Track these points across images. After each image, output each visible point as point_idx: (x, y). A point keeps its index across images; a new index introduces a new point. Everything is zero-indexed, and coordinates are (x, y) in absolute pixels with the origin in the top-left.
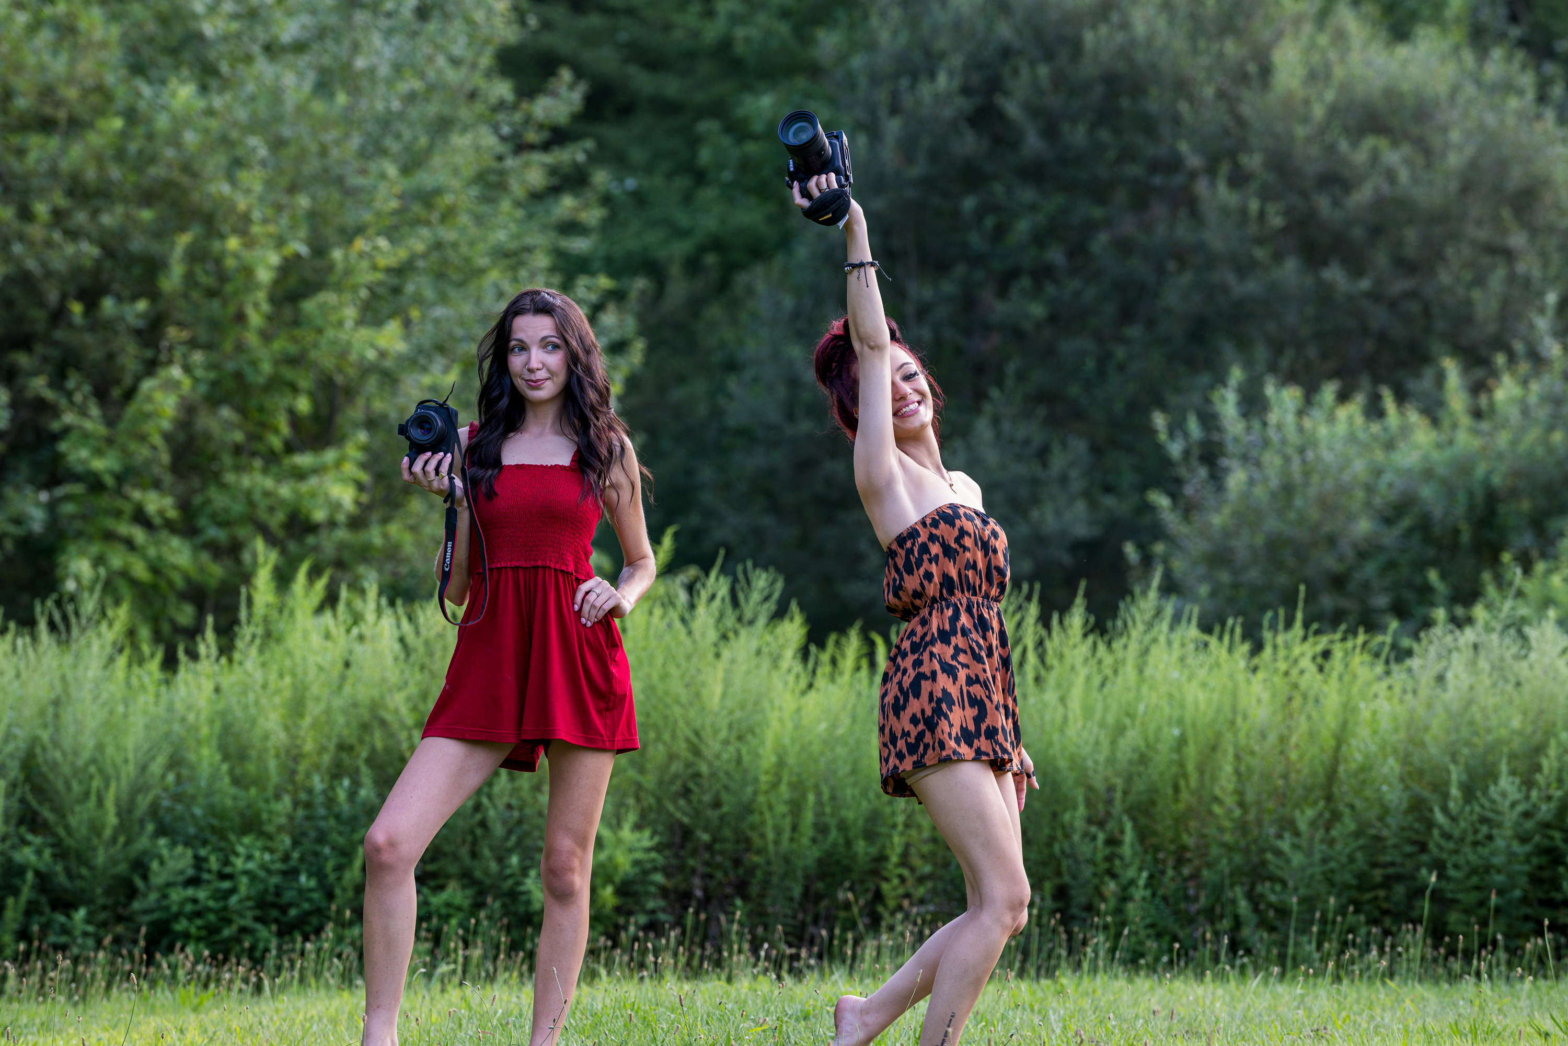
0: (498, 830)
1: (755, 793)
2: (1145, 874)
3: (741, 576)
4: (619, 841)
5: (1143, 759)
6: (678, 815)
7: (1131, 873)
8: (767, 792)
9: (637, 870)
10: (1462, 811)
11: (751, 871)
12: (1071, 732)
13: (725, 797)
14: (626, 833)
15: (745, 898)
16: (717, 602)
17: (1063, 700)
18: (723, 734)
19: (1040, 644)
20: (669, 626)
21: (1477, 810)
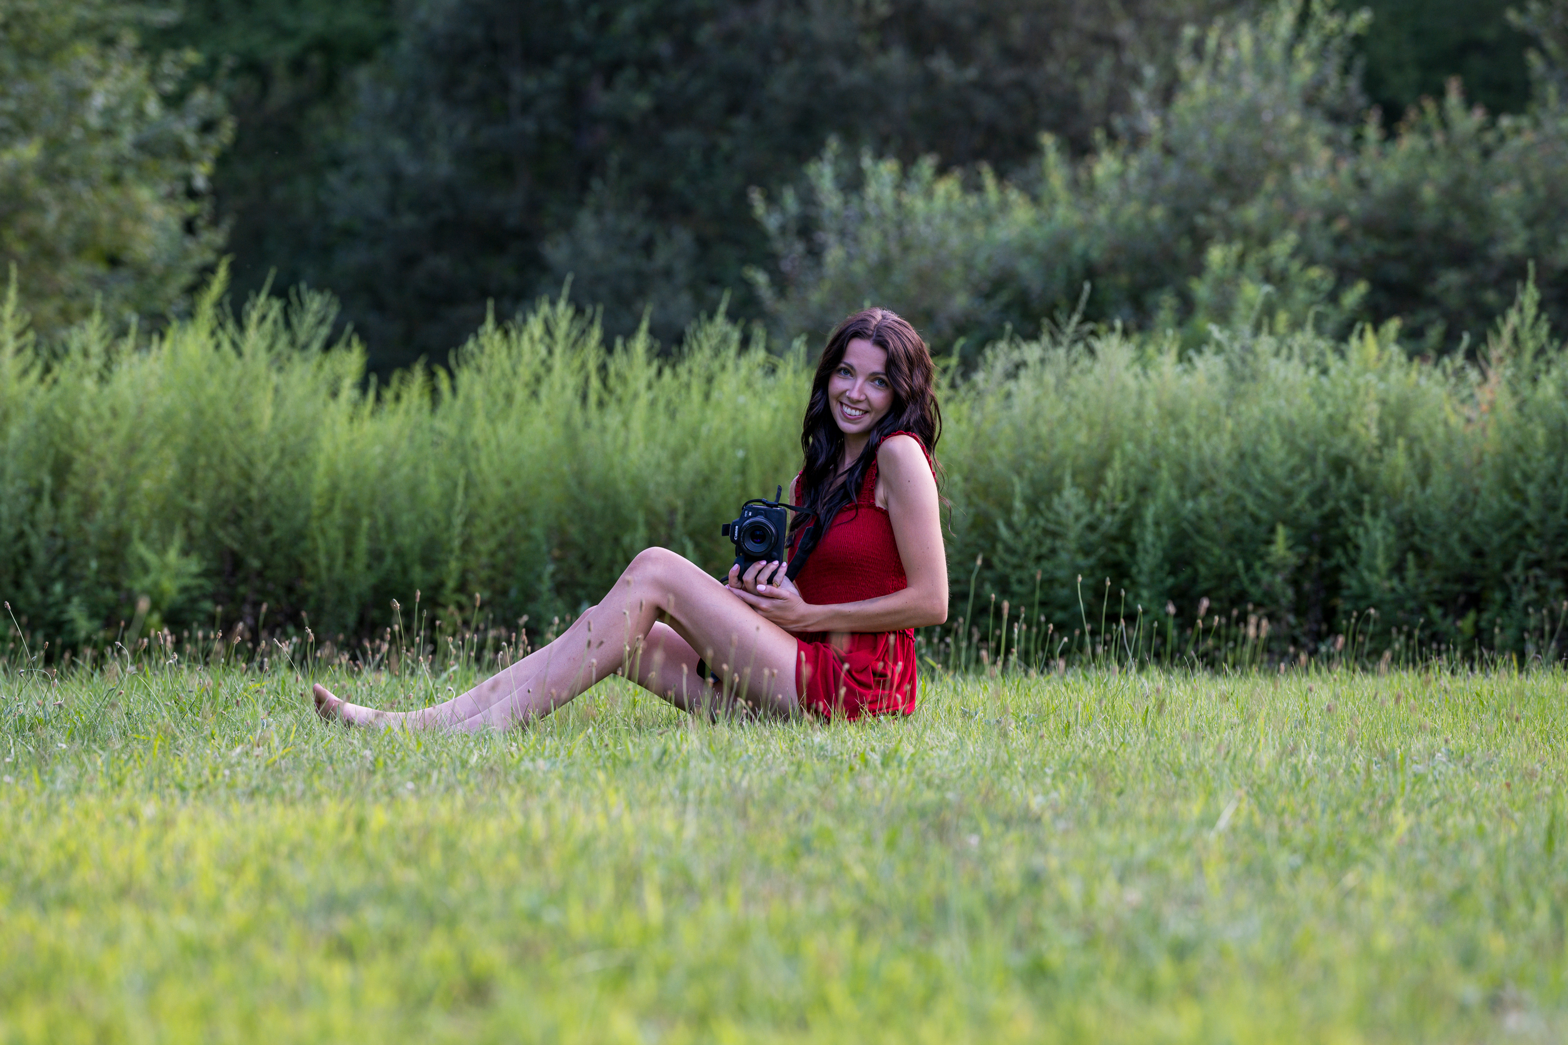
0: (41, 558)
1: (308, 518)
3: (294, 299)
4: (165, 567)
5: (707, 481)
6: (228, 541)
8: (320, 517)
9: (185, 596)
10: (1026, 524)
11: (304, 599)
12: (633, 454)
13: (275, 521)
14: (172, 556)
16: (268, 324)
17: (625, 424)
18: (275, 456)
19: (603, 368)
20: (218, 346)
21: (1042, 522)
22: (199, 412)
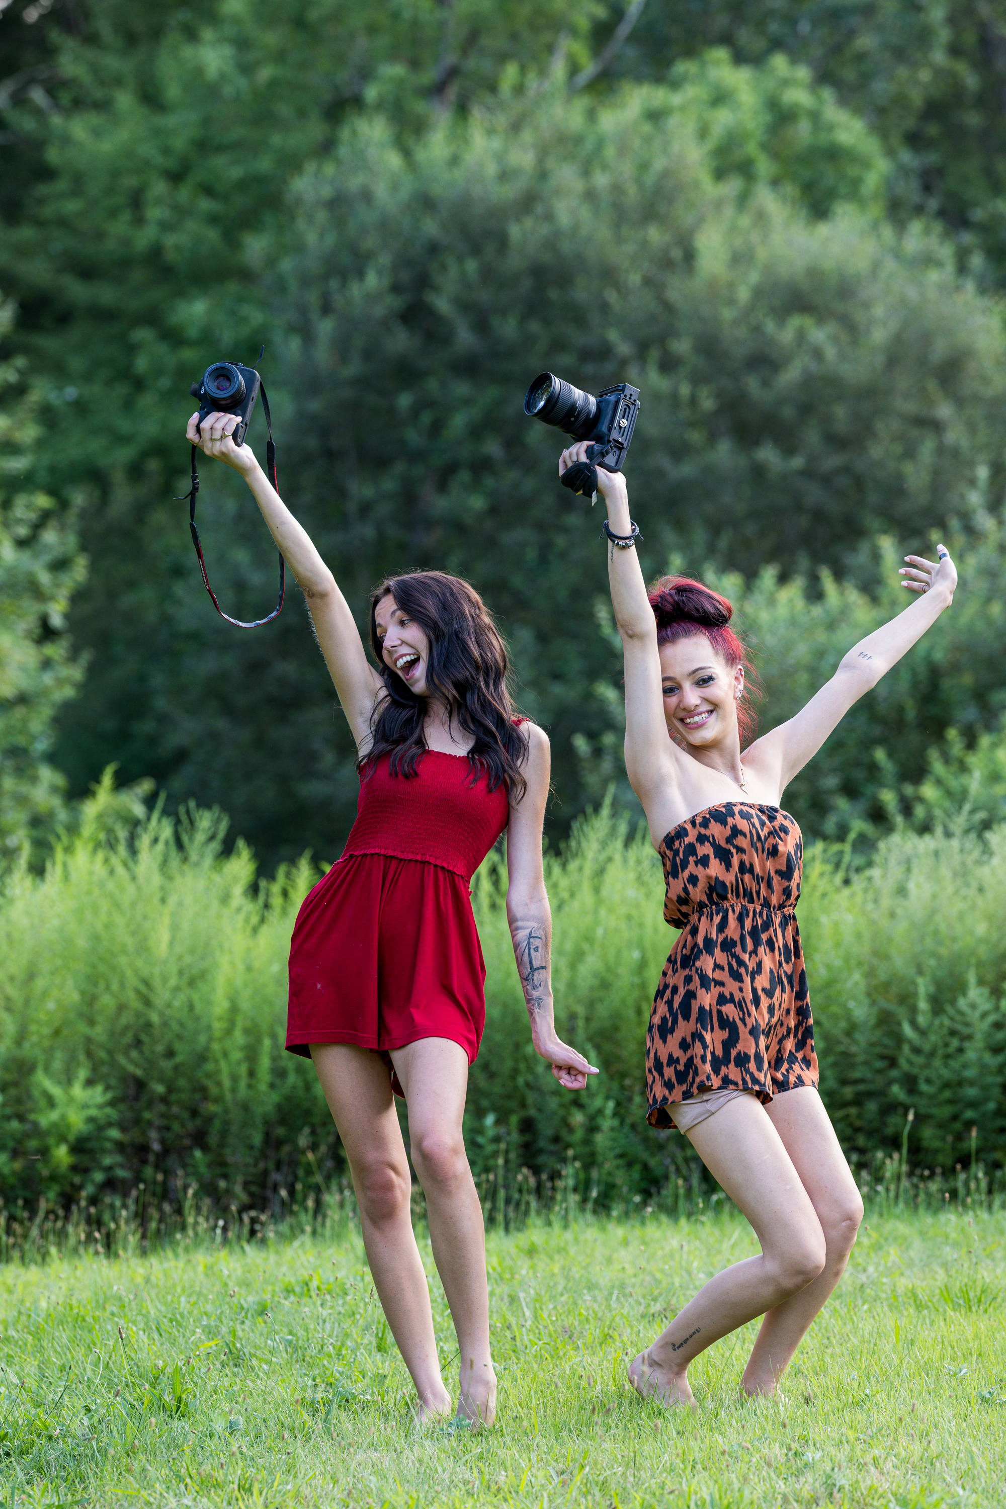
1: (210, 1039)
2: (611, 1105)
3: (184, 817)
4: (71, 1100)
5: (605, 985)
6: (131, 1068)
7: (598, 1102)
8: (221, 1040)
9: (91, 1127)
10: (931, 1025)
11: (210, 1119)
13: (178, 1046)
14: (78, 1091)
15: (205, 1148)
16: (160, 846)
18: (173, 981)
20: (112, 872)
21: (947, 1022)
22: (96, 938)
